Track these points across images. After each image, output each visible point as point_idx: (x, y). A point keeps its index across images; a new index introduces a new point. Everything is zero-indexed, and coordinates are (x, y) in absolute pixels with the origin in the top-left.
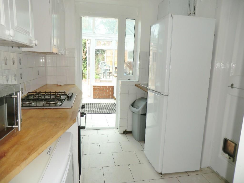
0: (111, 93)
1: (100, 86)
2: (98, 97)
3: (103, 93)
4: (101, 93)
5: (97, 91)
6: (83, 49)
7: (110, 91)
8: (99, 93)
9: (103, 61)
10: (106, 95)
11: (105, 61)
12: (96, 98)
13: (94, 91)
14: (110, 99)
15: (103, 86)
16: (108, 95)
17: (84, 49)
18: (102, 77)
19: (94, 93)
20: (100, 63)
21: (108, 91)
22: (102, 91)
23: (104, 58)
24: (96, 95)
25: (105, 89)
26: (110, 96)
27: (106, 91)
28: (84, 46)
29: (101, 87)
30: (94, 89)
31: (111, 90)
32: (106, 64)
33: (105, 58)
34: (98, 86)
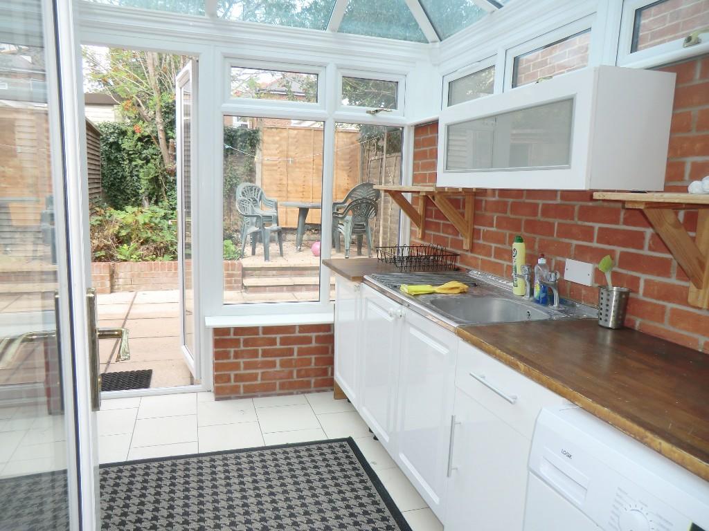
0: (316, 364)
1: (253, 330)
2: (242, 391)
3: (273, 364)
4: (261, 368)
5: (237, 355)
6: (167, 134)
7: (310, 351)
8: (248, 366)
9: (249, 184)
10: (291, 373)
11: (258, 183)
12: (232, 396)
13: (217, 356)
14: (309, 396)
15: (268, 330)
16: (299, 371)
17: (170, 134)
18: (248, 250)
19: (217, 367)
20: (240, 189)
21: (301, 352)
22: (265, 353)
23: (251, 172)
24: (232, 377)
25: (284, 341)
26: (313, 381)
27: (291, 352)
28: (170, 122)
29: (257, 334)
30: (217, 343)
31: (314, 344)
32: (262, 193)
33: (258, 169)
34: (239, 331)
